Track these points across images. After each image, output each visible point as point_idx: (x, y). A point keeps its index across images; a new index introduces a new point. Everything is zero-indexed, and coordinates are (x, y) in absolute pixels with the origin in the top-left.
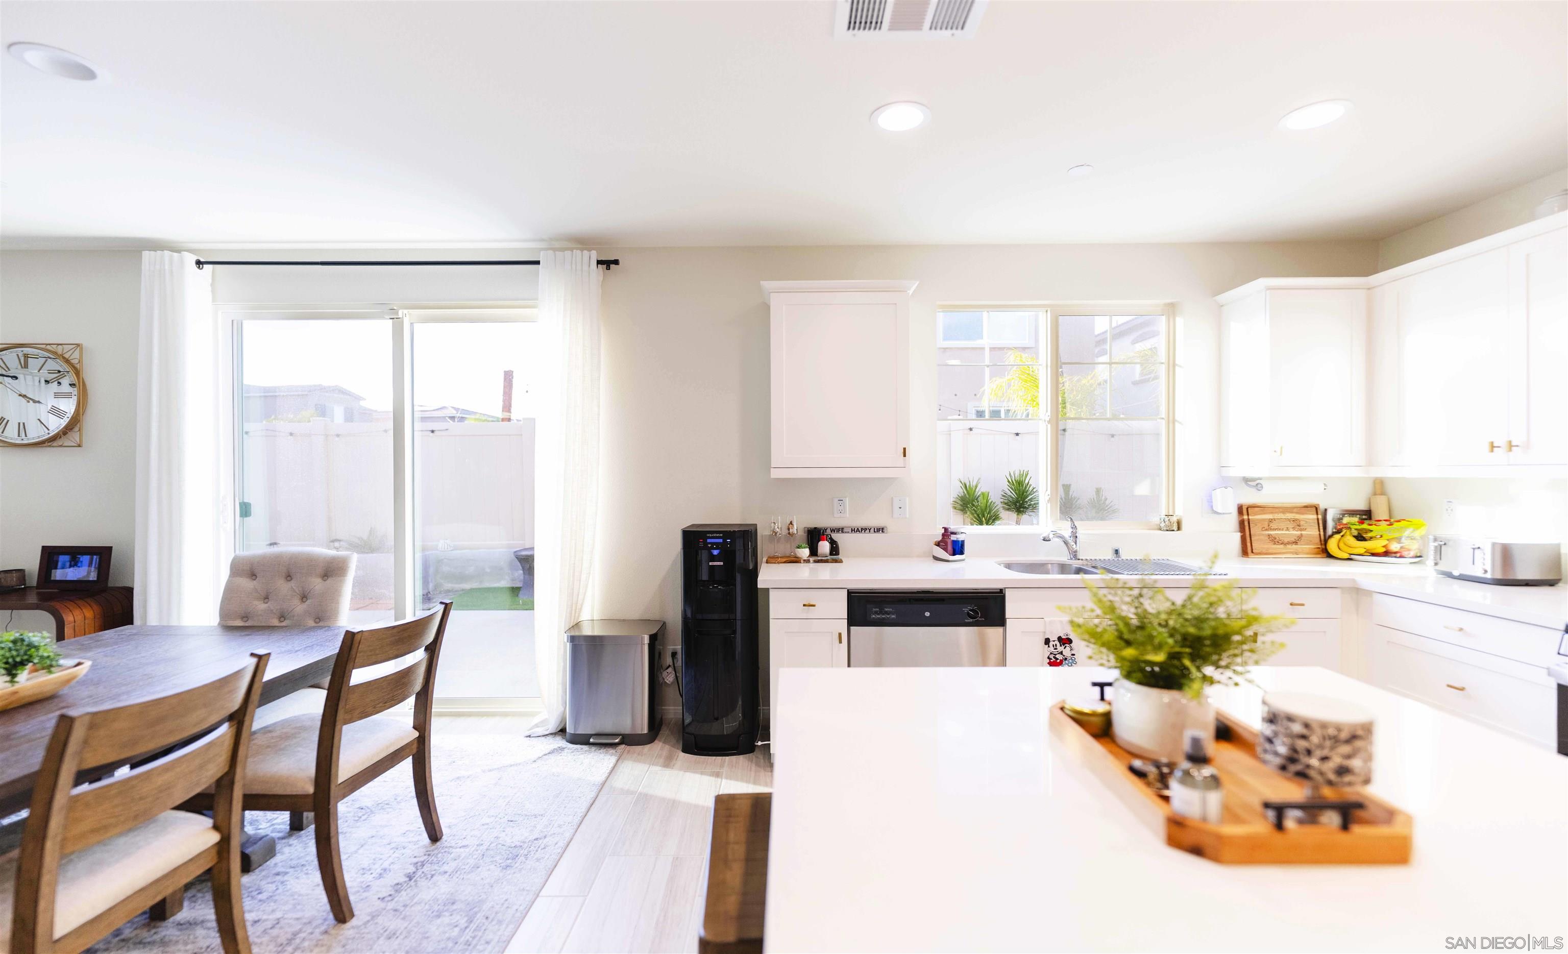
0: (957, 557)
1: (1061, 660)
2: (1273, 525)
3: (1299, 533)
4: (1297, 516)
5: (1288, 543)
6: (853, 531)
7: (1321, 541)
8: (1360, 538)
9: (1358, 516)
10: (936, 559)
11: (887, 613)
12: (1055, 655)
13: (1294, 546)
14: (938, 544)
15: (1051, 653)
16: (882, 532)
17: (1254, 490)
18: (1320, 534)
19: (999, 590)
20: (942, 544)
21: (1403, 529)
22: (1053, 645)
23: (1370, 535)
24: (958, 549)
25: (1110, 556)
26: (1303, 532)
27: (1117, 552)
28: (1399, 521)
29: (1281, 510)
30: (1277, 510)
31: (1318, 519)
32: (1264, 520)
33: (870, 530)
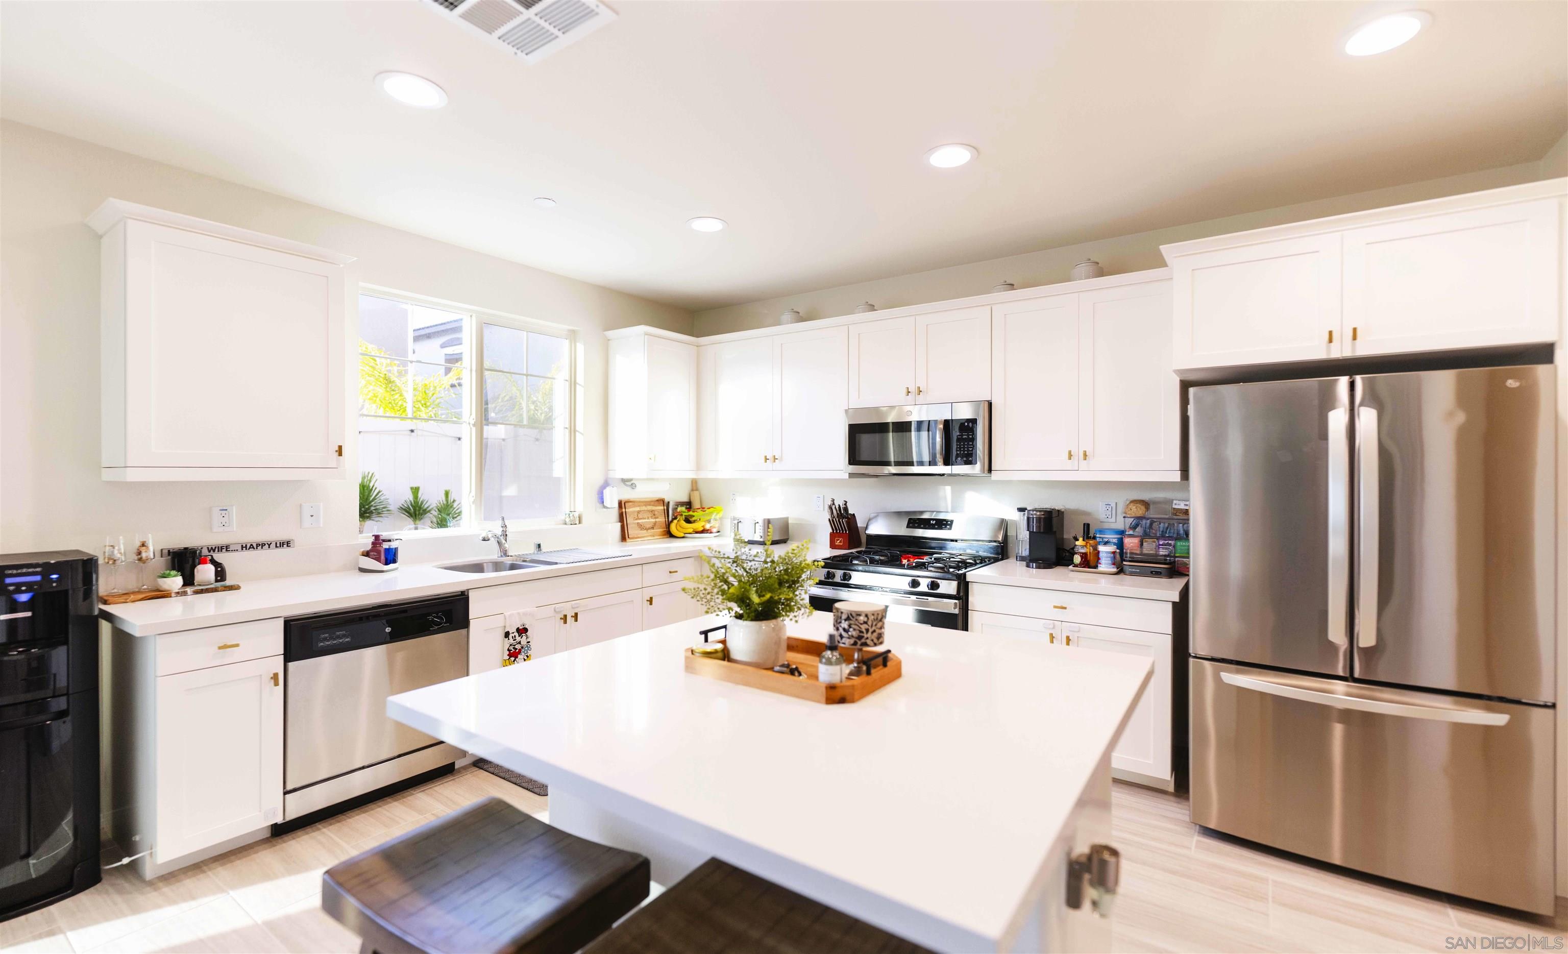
0: (392, 566)
1: (519, 649)
2: (640, 515)
3: (654, 520)
4: (653, 508)
5: (649, 529)
6: (244, 549)
7: (666, 525)
8: (688, 521)
9: (685, 506)
10: (362, 570)
11: (339, 637)
12: (515, 645)
14: (367, 554)
15: (511, 645)
16: (287, 546)
17: (629, 489)
18: (666, 520)
19: (460, 593)
20: (372, 553)
21: (712, 513)
22: (513, 637)
23: (693, 519)
24: (390, 557)
25: (532, 549)
26: (656, 520)
27: (538, 545)
28: (709, 508)
29: (644, 504)
30: (642, 504)
31: (664, 510)
32: (634, 512)
33: (269, 545)
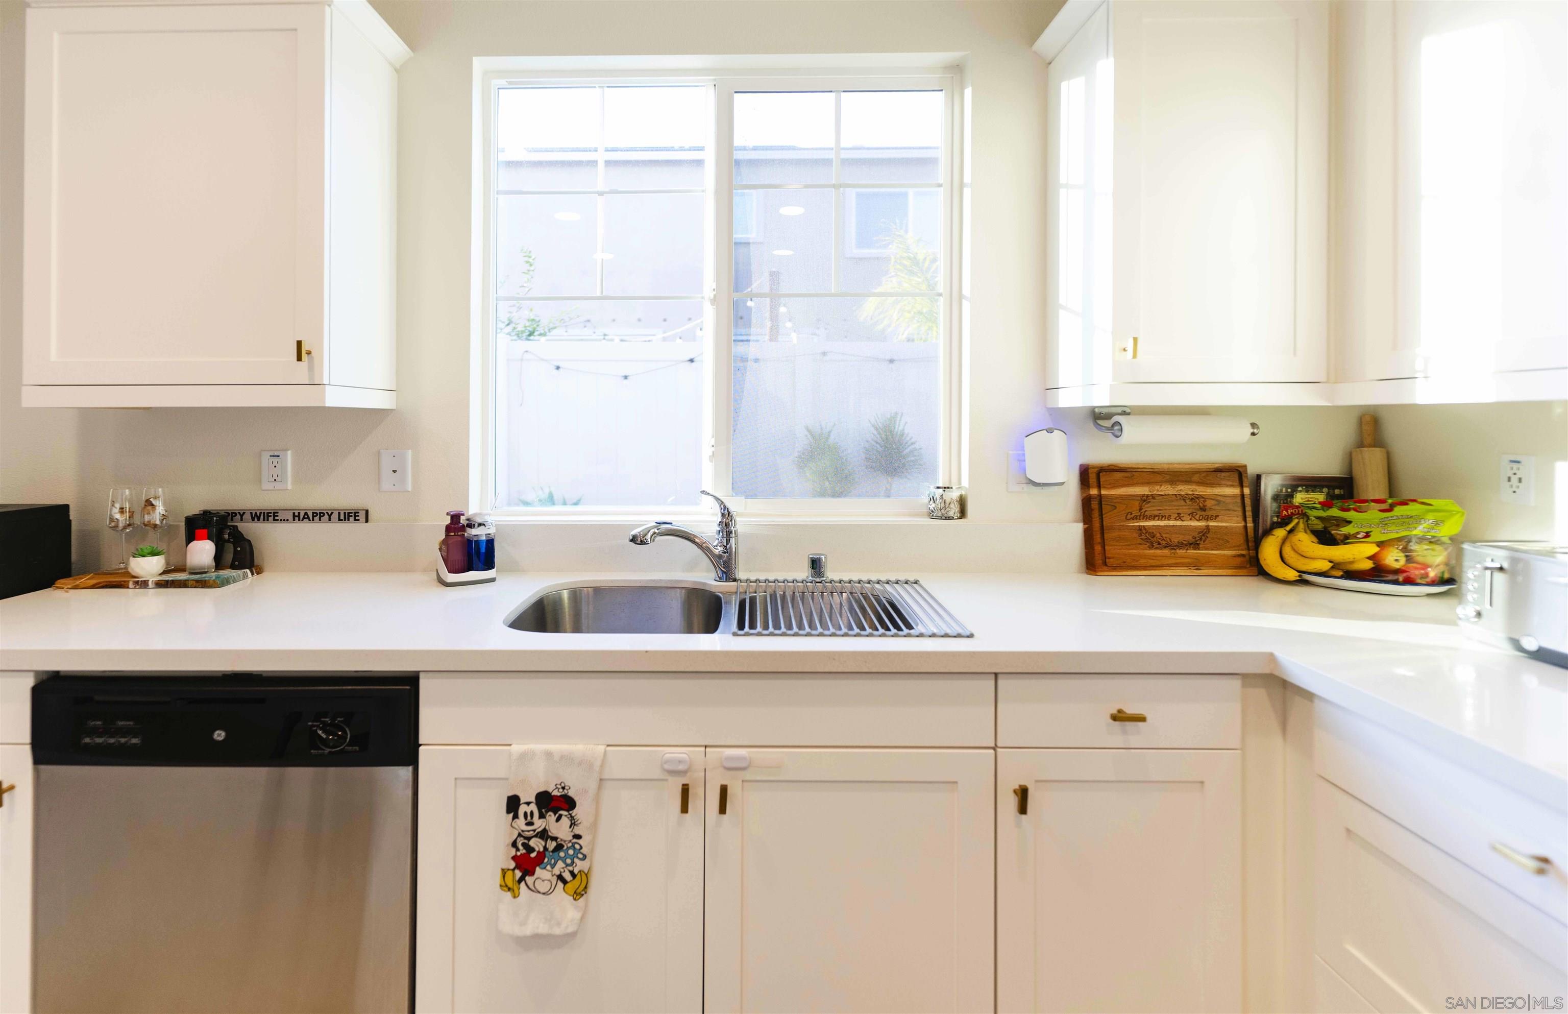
1: (539, 852)
2: (1149, 509)
3: (1203, 524)
4: (1201, 490)
5: (1180, 546)
6: (297, 518)
7: (1247, 541)
8: (1325, 537)
9: (1325, 490)
11: (121, 733)
12: (529, 839)
13: (1192, 552)
14: (443, 548)
15: (520, 835)
16: (355, 520)
17: (1113, 435)
18: (1246, 527)
20: (446, 547)
21: (1417, 519)
22: (525, 814)
23: (1346, 530)
25: (803, 573)
26: (1212, 524)
27: (815, 564)
28: (1404, 503)
29: (1168, 477)
30: (1159, 478)
31: (1243, 496)
32: (1131, 498)
33: (330, 516)
